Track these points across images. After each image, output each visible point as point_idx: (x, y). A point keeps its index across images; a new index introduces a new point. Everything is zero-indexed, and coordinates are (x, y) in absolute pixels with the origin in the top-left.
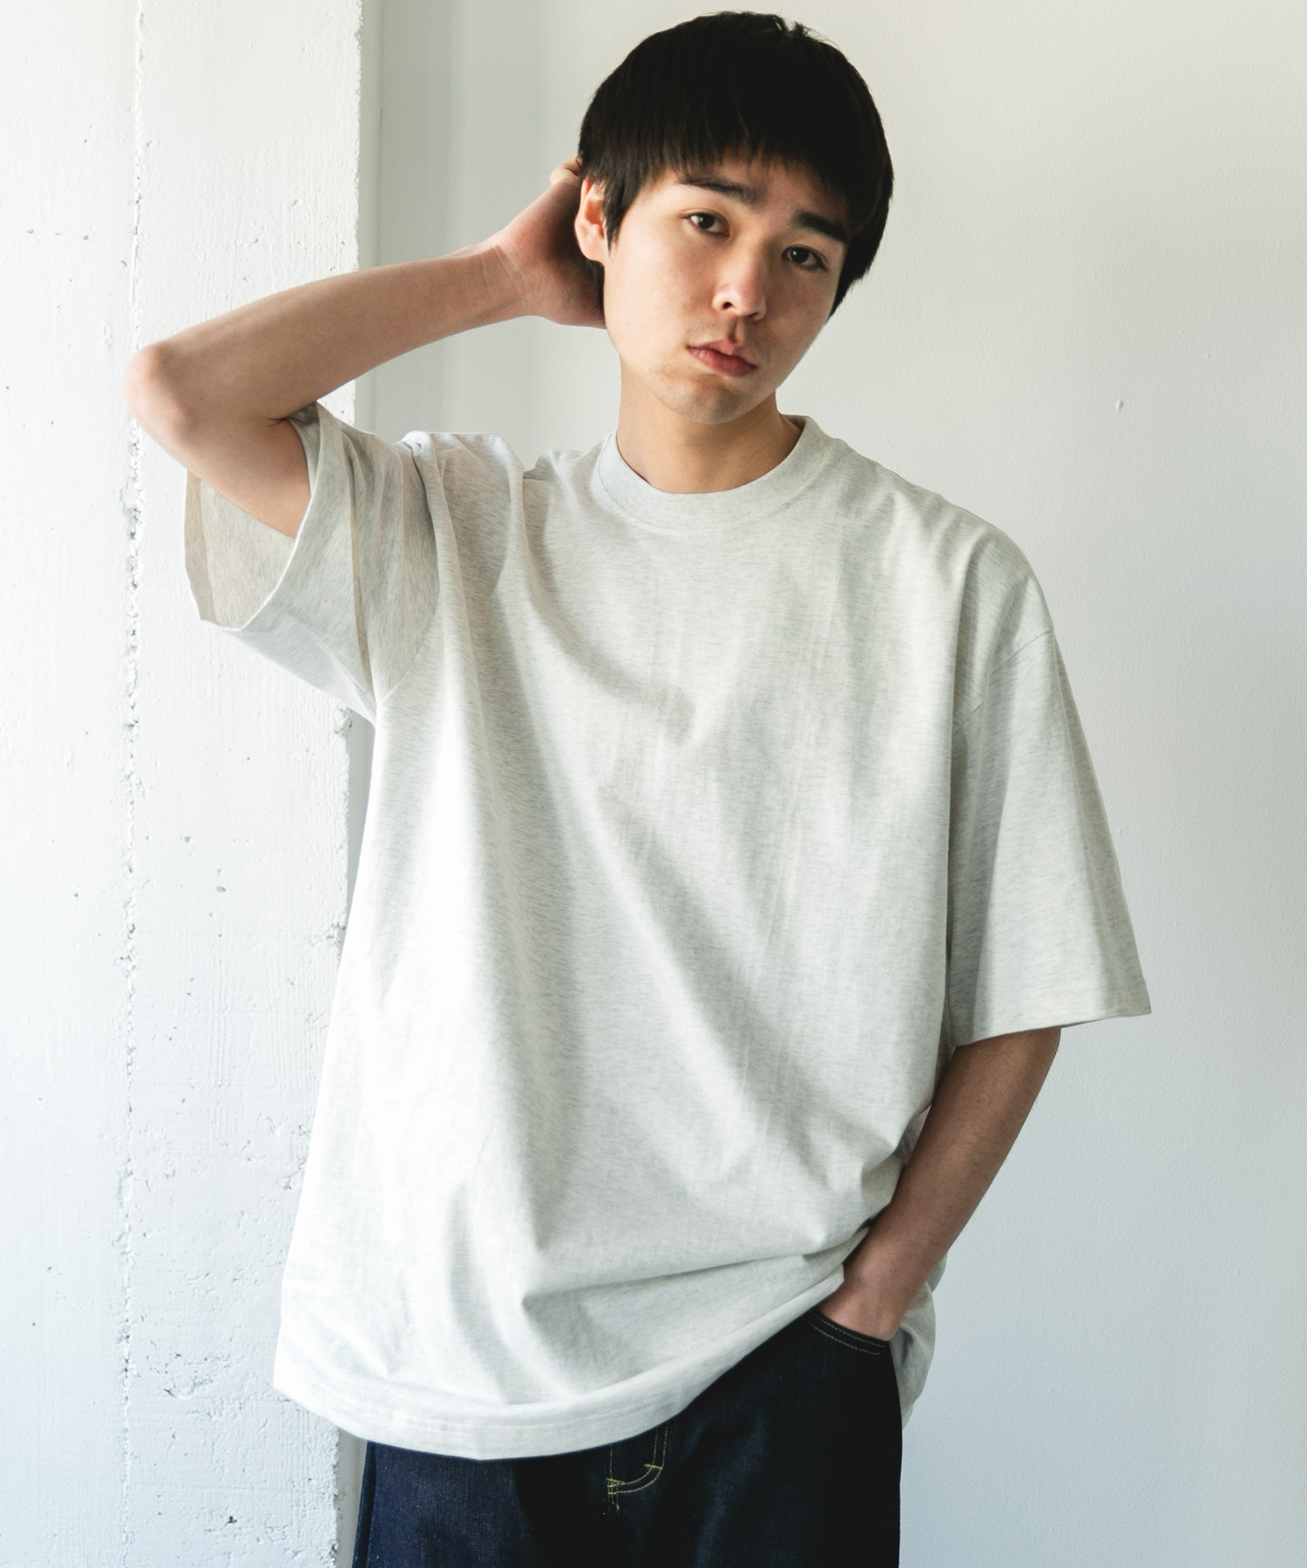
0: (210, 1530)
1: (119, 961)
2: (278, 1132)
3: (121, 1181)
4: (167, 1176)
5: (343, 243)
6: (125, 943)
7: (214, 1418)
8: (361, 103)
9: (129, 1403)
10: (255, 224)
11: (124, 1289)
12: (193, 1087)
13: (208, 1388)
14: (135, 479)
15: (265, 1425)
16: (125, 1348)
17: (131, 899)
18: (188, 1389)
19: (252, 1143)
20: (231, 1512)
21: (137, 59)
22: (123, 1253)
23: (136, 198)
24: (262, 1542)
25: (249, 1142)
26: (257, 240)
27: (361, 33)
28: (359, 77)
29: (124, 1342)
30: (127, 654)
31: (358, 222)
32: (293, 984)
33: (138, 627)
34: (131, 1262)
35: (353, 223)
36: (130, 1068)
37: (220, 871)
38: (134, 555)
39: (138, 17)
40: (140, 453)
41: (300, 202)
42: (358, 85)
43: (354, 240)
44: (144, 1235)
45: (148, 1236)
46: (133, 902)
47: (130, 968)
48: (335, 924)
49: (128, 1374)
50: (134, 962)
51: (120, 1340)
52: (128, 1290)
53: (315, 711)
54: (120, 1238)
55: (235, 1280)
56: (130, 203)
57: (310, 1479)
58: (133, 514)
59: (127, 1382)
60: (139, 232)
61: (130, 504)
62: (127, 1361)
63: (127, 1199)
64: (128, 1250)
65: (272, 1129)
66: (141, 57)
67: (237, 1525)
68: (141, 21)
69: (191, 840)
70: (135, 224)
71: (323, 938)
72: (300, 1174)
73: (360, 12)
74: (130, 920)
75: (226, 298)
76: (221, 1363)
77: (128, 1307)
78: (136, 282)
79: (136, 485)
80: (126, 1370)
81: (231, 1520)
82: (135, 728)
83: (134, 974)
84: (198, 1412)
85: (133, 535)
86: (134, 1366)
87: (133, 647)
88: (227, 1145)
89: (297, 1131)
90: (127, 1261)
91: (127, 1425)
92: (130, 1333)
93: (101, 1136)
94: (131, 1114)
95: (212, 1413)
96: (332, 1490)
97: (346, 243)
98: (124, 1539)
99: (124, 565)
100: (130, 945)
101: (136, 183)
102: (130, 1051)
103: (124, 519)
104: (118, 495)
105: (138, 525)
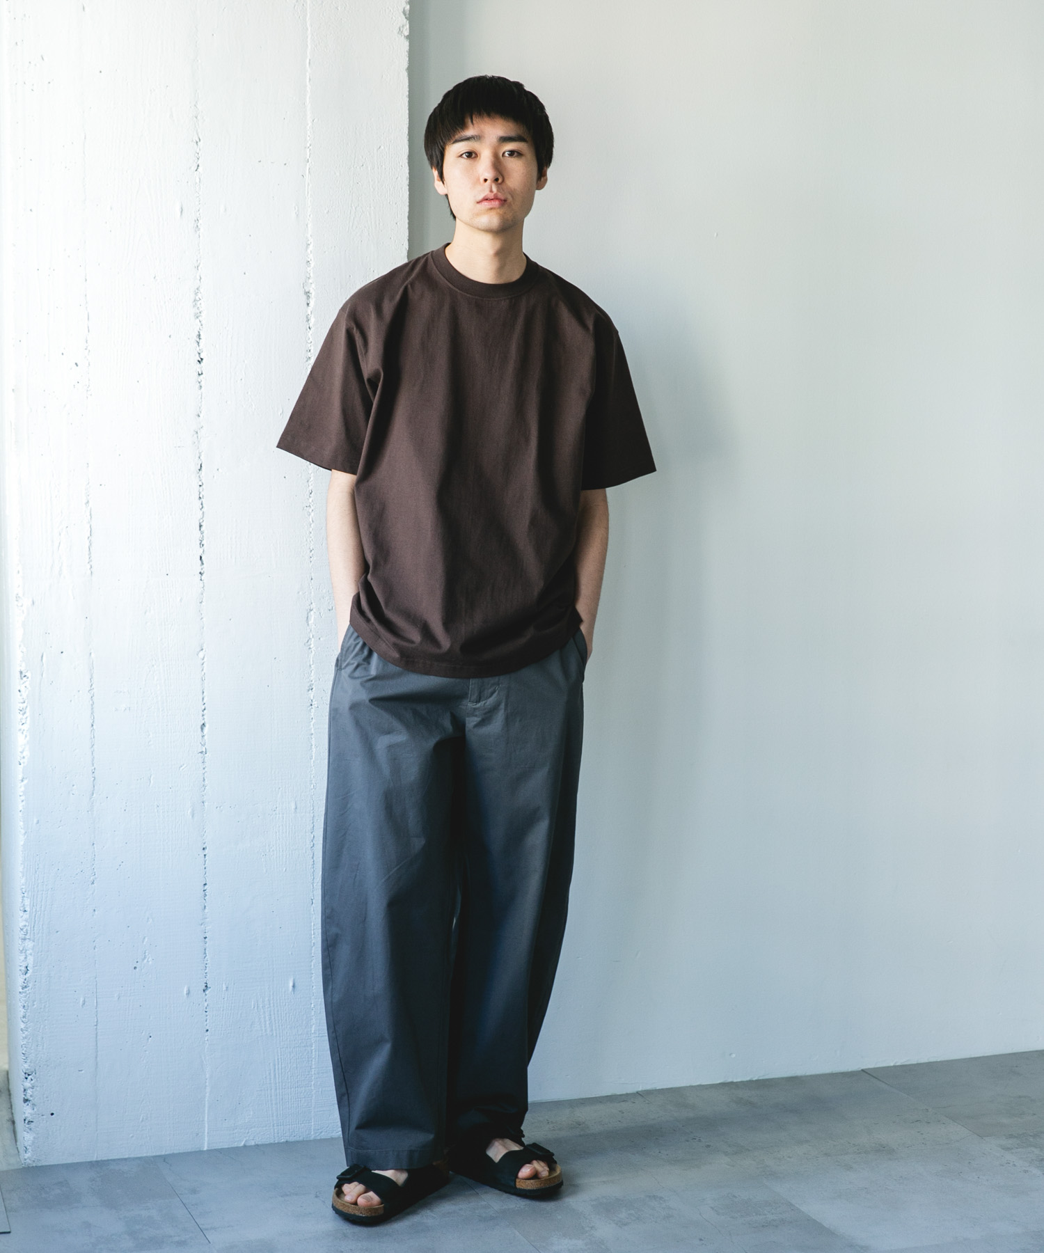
1: (305, 508)
3: (308, 614)
6: (308, 499)
10: (362, 157)
11: (310, 666)
14: (309, 278)
16: (311, 694)
21: (308, 80)
22: (310, 648)
23: (308, 146)
26: (363, 165)
27: (408, 69)
28: (408, 89)
29: (310, 691)
30: (307, 361)
33: (312, 348)
35: (406, 157)
36: (311, 559)
38: (310, 313)
39: (307, 61)
40: (312, 265)
41: (382, 147)
43: (407, 165)
44: (319, 639)
45: (321, 639)
46: (312, 479)
47: (310, 511)
49: (313, 706)
50: (312, 508)
51: (309, 690)
52: (312, 666)
54: (308, 641)
56: (305, 148)
58: (307, 294)
59: (313, 710)
60: (310, 161)
61: (307, 291)
62: (313, 702)
63: (311, 622)
64: (312, 646)
68: (309, 63)
70: (308, 157)
73: (407, 59)
74: (310, 488)
77: (312, 674)
78: (309, 184)
79: (310, 281)
80: (311, 705)
83: (312, 514)
85: (308, 304)
86: (316, 703)
90: (312, 652)
91: (313, 731)
92: (313, 687)
93: (298, 593)
94: (312, 581)
98: (312, 787)
99: (305, 319)
100: (310, 500)
101: (308, 138)
102: (311, 551)
103: (305, 297)
104: (302, 285)
105: (310, 300)
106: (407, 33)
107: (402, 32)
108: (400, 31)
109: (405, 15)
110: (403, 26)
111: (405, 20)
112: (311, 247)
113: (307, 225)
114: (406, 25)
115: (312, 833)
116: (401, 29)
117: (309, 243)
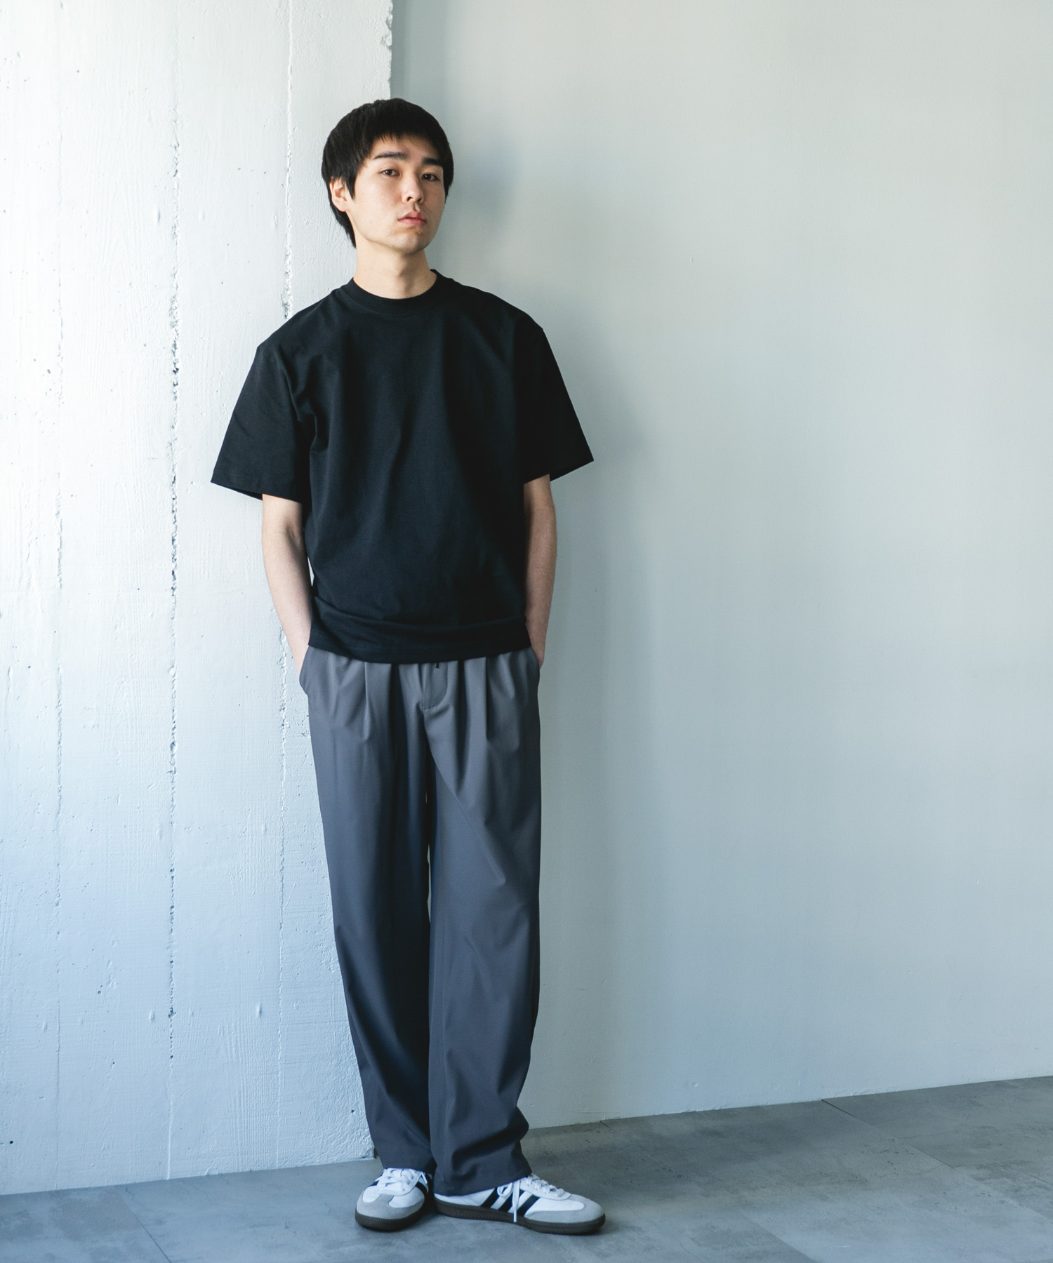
9: (285, 740)
11: (282, 685)
14: (288, 290)
16: (283, 714)
21: (289, 88)
22: (282, 667)
29: (282, 711)
34: (286, 671)
39: (289, 68)
40: (291, 277)
49: (285, 727)
51: (280, 710)
52: (284, 685)
58: (286, 306)
59: (284, 731)
60: (290, 171)
61: (285, 302)
62: (284, 721)
64: (284, 665)
66: (291, 87)
68: (291, 70)
70: (288, 166)
73: (390, 70)
77: (284, 694)
78: (288, 195)
79: (289, 292)
86: (288, 723)
90: (283, 671)
91: (284, 752)
92: (285, 707)
93: (272, 610)
98: (282, 808)
101: (289, 147)
103: (283, 309)
104: (280, 297)
106: (389, 43)
107: (385, 42)
108: (383, 42)
109: (388, 25)
110: (386, 36)
111: (388, 30)
112: (290, 258)
113: (286, 236)
114: (389, 35)
115: (281, 855)
116: (384, 39)
117: (288, 253)
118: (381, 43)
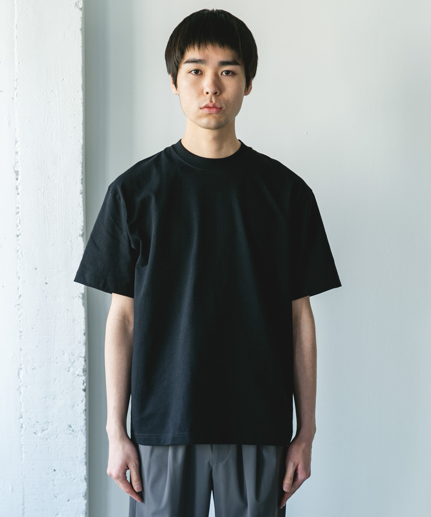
0: (48, 474)
1: (17, 306)
2: (66, 355)
3: (19, 371)
4: (33, 369)
5: (78, 91)
6: (18, 300)
7: (49, 440)
8: (82, 50)
9: (23, 437)
10: (52, 86)
11: (21, 403)
12: (40, 342)
13: (46, 432)
14: (17, 163)
15: (64, 441)
16: (22, 421)
17: (19, 287)
18: (41, 432)
19: (58, 358)
20: (55, 468)
22: (20, 392)
23: (16, 79)
24: (64, 476)
25: (57, 358)
26: (52, 91)
27: (81, 29)
28: (82, 42)
30: (17, 214)
31: (82, 85)
32: (69, 311)
33: (20, 206)
34: (23, 395)
36: (21, 337)
37: (46, 278)
38: (18, 185)
39: (15, 26)
40: (19, 155)
41: (65, 80)
42: (81, 45)
43: (81, 90)
44: (26, 387)
45: (28, 387)
47: (20, 307)
48: (81, 292)
49: (23, 428)
50: (21, 306)
51: (20, 418)
53: (73, 230)
54: (19, 388)
55: (54, 399)
56: (14, 80)
57: (78, 457)
58: (17, 173)
59: (23, 430)
60: (17, 89)
61: (16, 170)
62: (22, 425)
63: (21, 376)
65: (64, 354)
66: (16, 37)
67: (56, 472)
68: (16, 27)
69: (37, 269)
70: (16, 86)
71: (78, 297)
72: (72, 367)
73: (81, 23)
74: (20, 293)
75: (44, 108)
76: (50, 424)
77: (22, 408)
78: (16, 104)
79: (18, 164)
80: (22, 427)
81: (55, 470)
82: (20, 237)
83: (21, 309)
84: (43, 438)
85: (17, 179)
86: (24, 426)
87: (18, 213)
88: (50, 359)
89: (71, 354)
90: (21, 395)
91: (23, 443)
92: (23, 416)
93: (13, 358)
94: (21, 351)
95: (48, 438)
96: (84, 460)
97: (79, 91)
98: (23, 477)
99: (15, 188)
100: (20, 301)
101: (16, 75)
102: (20, 332)
103: (14, 174)
104: (13, 167)
105: (19, 176)
106: (81, 5)
107: (78, 5)
108: (76, 5)
110: (78, 2)
112: (18, 143)
113: (16, 129)
114: (80, 1)
115: (23, 505)
116: (77, 4)
117: (17, 140)
118: (75, 6)
